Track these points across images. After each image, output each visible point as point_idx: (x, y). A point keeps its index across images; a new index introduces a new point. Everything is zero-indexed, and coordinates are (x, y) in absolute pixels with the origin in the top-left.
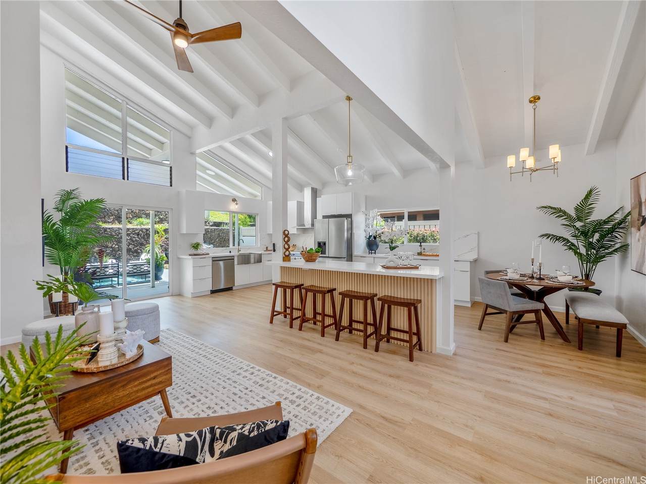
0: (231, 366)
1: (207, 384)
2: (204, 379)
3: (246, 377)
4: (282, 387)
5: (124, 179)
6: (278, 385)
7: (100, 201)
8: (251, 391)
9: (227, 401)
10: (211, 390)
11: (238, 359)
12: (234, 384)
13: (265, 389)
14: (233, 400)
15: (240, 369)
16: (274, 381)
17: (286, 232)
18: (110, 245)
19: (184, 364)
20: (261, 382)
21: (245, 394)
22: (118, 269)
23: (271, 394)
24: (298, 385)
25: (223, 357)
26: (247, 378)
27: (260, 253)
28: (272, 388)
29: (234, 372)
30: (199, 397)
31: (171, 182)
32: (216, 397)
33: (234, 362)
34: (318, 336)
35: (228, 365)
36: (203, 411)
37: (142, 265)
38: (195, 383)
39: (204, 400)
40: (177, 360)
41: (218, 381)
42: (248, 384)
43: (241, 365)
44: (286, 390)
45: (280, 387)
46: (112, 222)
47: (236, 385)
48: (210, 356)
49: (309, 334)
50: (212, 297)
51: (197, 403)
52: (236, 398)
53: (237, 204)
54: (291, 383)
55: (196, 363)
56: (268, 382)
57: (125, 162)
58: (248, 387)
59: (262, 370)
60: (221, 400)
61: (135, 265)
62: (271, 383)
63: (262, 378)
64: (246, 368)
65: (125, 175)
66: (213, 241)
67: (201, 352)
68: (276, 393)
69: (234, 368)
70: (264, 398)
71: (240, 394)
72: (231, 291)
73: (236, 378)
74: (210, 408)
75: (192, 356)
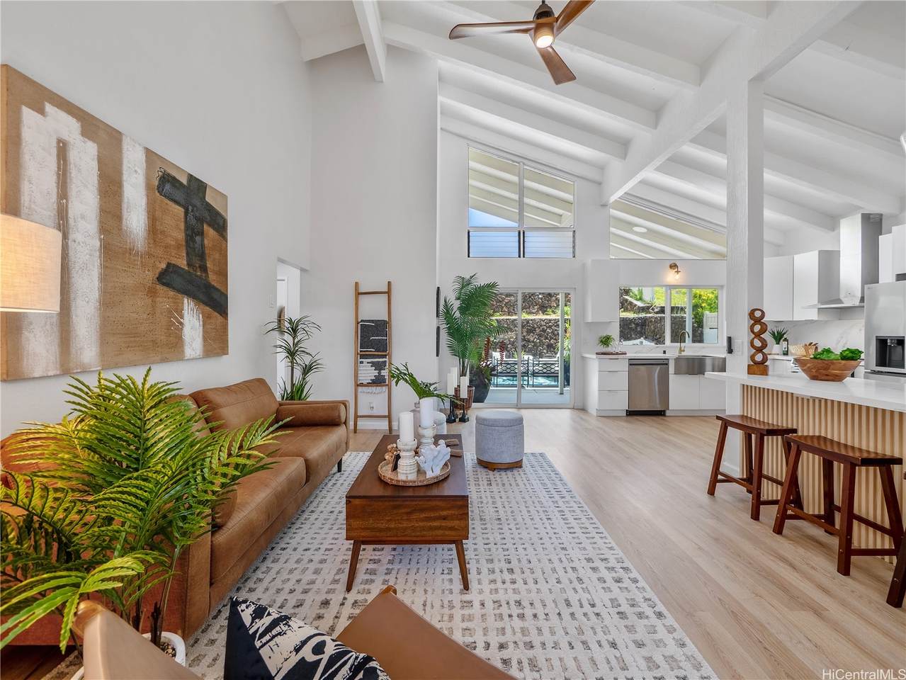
0: (589, 547)
1: (539, 561)
2: (540, 549)
3: (605, 582)
4: (665, 645)
5: (520, 256)
6: (657, 637)
7: (493, 285)
8: (598, 614)
9: (551, 608)
10: (538, 574)
11: (610, 540)
12: (576, 583)
13: (626, 627)
14: (559, 614)
15: (602, 560)
16: (654, 620)
17: (758, 314)
18: (532, 339)
19: (529, 512)
20: (625, 607)
21: (585, 614)
22: (528, 367)
23: (632, 645)
24: (705, 663)
25: (587, 525)
26: (604, 585)
27: (723, 357)
28: (641, 635)
29: (589, 560)
30: (517, 576)
31: (574, 252)
32: (539, 591)
33: (600, 542)
34: (825, 566)
35: (586, 543)
36: (508, 603)
37: (553, 364)
38: (525, 549)
39: (520, 584)
40: (525, 502)
41: (556, 564)
42: (601, 597)
43: (608, 554)
44: (670, 659)
45: (659, 643)
46: (536, 313)
47: (578, 587)
48: (568, 515)
49: (801, 550)
50: (627, 421)
51: (508, 585)
52: (566, 612)
53: (678, 272)
54: (691, 648)
55: (544, 518)
56: (641, 615)
57: (521, 236)
58: (597, 605)
59: (642, 583)
60: (542, 601)
61: (545, 364)
62: (645, 622)
63: (633, 600)
64: (612, 563)
65: (522, 252)
66: (658, 336)
67: (561, 504)
68: (644, 652)
69: (591, 553)
70: (613, 645)
71: (575, 608)
72: (661, 417)
73: (585, 573)
74: (520, 604)
75: (545, 504)
